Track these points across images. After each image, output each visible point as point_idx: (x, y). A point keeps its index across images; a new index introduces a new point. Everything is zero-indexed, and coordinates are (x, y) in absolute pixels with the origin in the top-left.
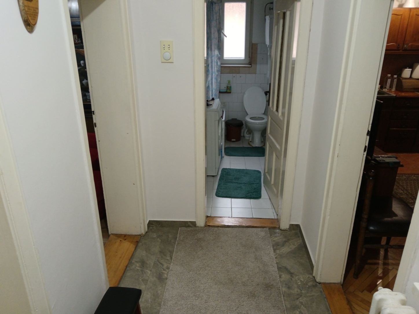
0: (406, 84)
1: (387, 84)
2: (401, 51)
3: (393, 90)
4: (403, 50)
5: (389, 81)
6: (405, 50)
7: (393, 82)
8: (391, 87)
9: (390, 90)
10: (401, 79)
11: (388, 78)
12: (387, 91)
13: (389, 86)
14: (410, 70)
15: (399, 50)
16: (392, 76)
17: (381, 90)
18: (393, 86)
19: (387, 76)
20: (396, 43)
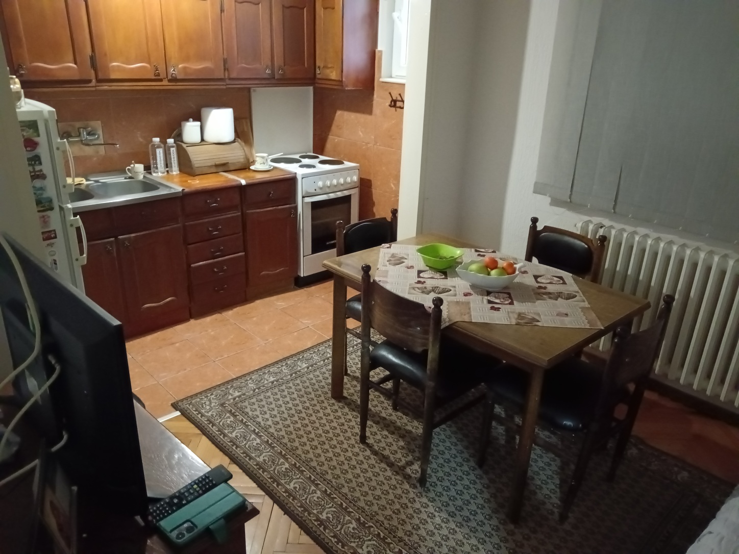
0: (197, 156)
1: (156, 160)
2: (165, 82)
3: (174, 173)
4: (170, 81)
5: (160, 153)
6: (174, 80)
7: (170, 154)
8: (167, 165)
9: (168, 171)
10: (184, 146)
11: (155, 148)
12: (162, 178)
13: (163, 166)
14: (197, 126)
15: (161, 80)
16: (164, 142)
17: (148, 176)
18: (171, 163)
19: (151, 141)
20: (149, 63)
